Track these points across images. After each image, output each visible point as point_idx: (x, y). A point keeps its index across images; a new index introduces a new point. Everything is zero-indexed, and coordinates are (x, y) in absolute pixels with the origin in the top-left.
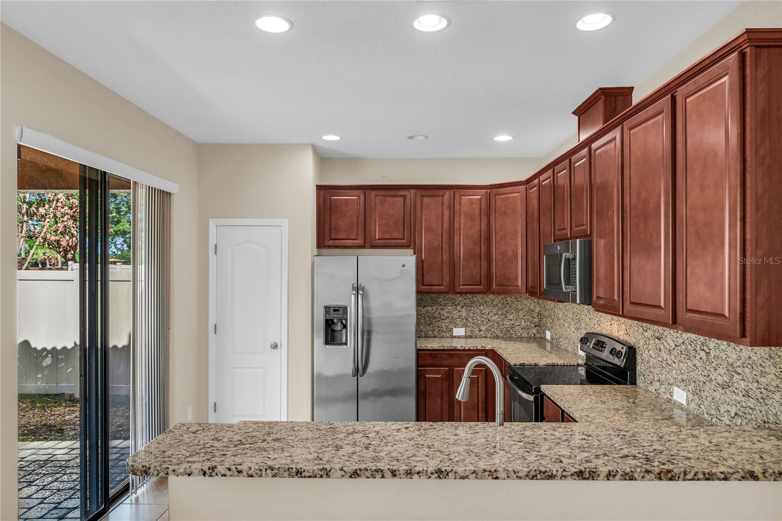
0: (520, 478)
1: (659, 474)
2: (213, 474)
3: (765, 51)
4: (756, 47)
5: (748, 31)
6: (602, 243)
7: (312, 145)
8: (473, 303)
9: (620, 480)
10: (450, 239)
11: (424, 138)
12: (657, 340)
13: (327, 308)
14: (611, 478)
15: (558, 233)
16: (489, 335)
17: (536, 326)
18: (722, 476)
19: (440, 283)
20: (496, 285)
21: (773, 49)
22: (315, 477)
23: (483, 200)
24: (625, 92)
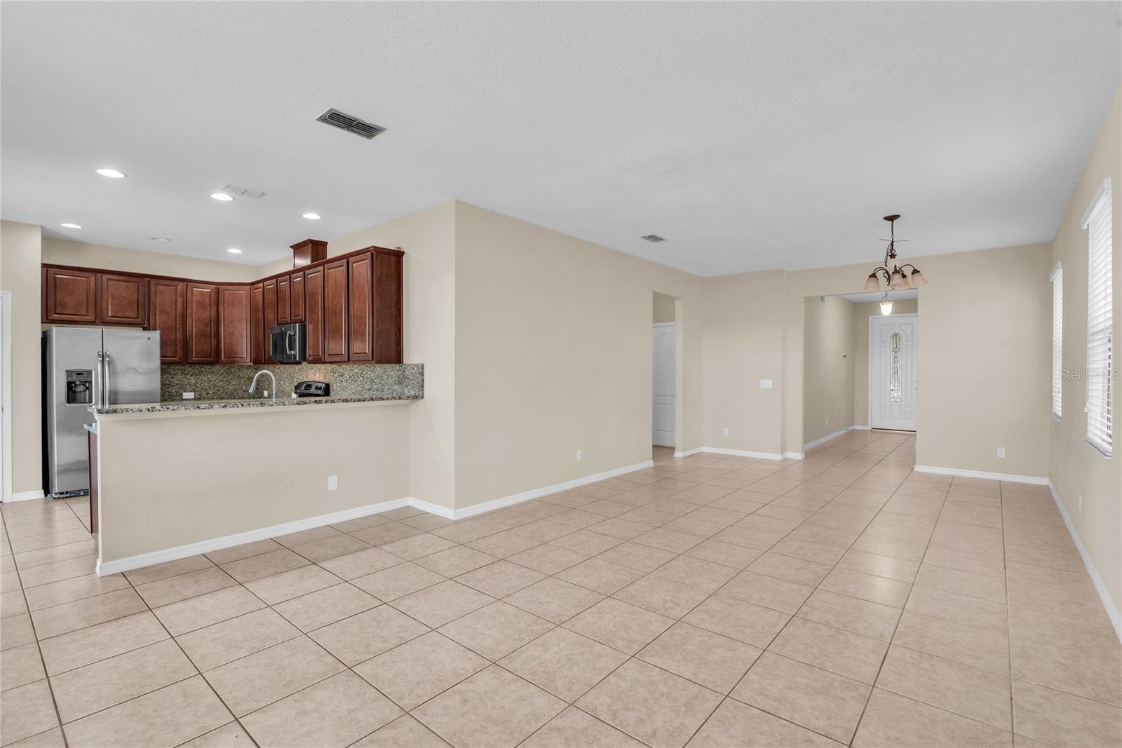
3: (380, 255)
4: (377, 253)
5: (374, 247)
6: (311, 326)
7: (41, 226)
8: (201, 372)
11: (167, 240)
12: (340, 376)
13: (69, 373)
15: (280, 320)
19: (172, 356)
20: (225, 357)
23: (213, 293)
24: (324, 244)
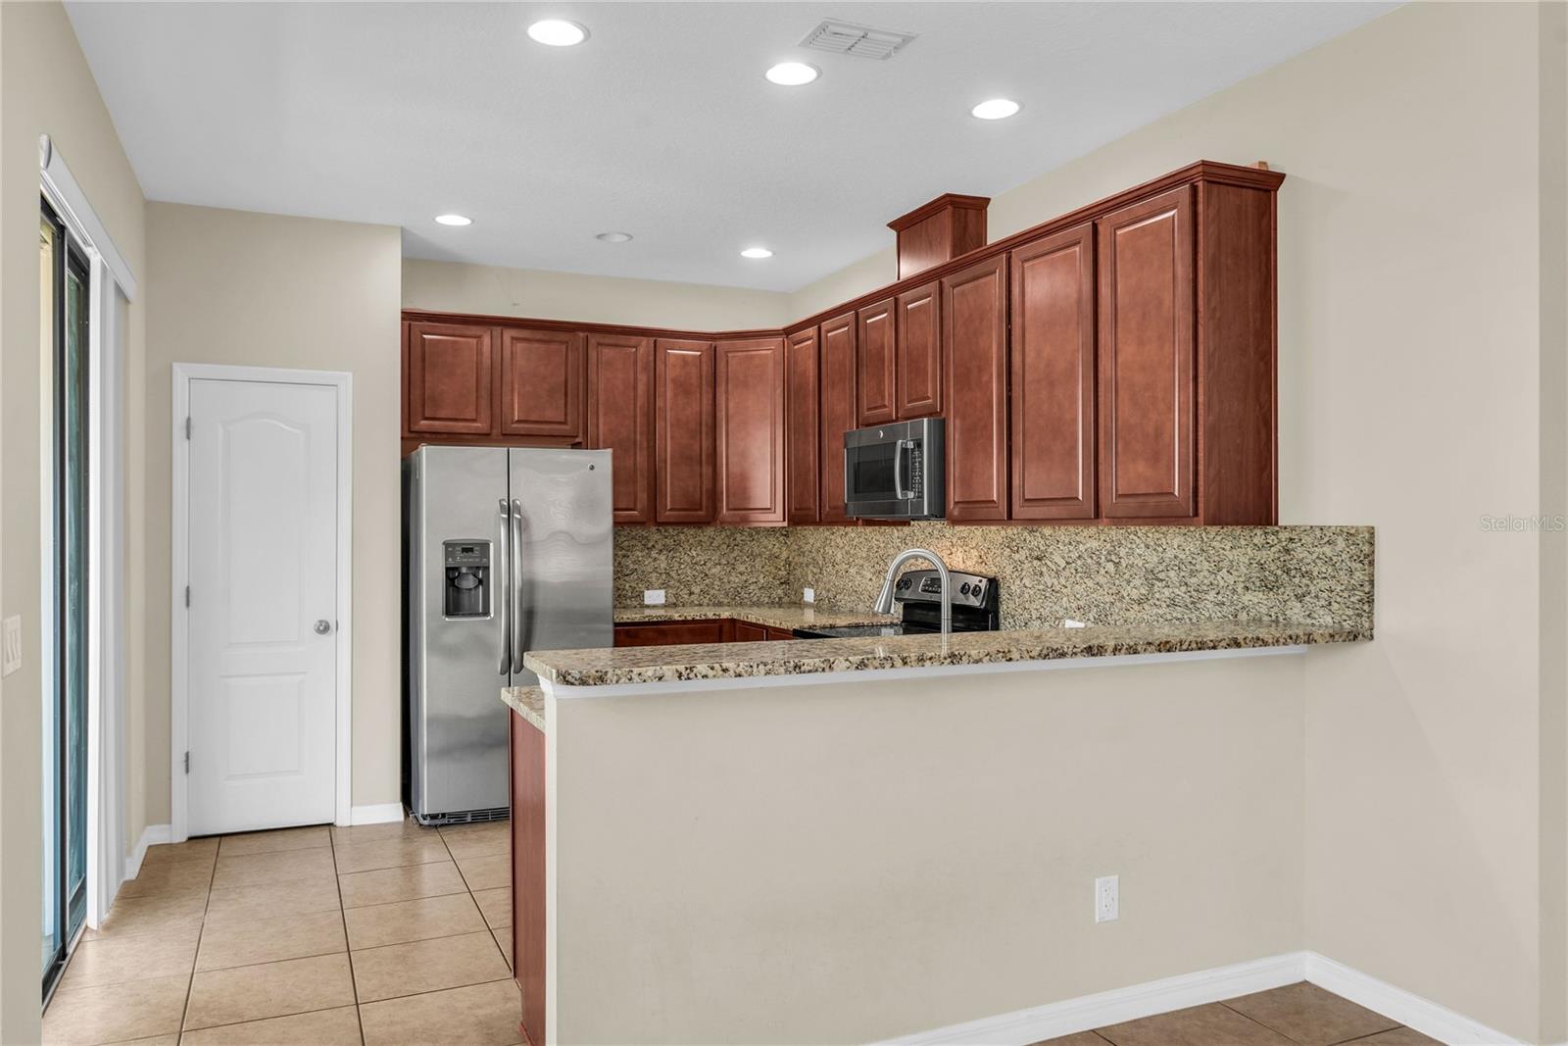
0: (1033, 658)
1: (1159, 645)
2: (691, 676)
3: (1215, 188)
4: (1209, 182)
6: (964, 425)
7: (402, 229)
8: (678, 544)
9: (1126, 654)
10: (648, 424)
11: (626, 238)
12: (1035, 562)
13: (449, 546)
14: (1117, 653)
15: (867, 413)
16: (706, 601)
17: (782, 583)
18: (1211, 644)
19: (632, 506)
20: (728, 509)
21: (1222, 186)
22: (817, 670)
23: (704, 359)
24: (980, 205)
